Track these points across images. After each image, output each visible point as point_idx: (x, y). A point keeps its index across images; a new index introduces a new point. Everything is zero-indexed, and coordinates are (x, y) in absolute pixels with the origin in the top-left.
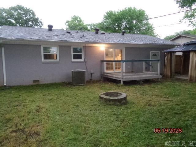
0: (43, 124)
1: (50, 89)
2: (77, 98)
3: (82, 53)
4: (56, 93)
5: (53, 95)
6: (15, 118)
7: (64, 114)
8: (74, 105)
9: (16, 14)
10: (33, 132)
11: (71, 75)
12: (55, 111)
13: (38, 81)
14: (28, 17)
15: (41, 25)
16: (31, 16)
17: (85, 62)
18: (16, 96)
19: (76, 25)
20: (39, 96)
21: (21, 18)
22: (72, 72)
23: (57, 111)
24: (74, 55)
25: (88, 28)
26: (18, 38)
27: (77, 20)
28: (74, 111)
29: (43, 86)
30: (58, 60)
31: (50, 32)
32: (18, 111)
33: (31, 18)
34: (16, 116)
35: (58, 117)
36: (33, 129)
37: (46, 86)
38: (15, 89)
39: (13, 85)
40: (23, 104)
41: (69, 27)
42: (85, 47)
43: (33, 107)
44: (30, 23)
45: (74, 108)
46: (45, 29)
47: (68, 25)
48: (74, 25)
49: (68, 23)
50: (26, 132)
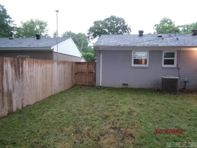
0: (137, 128)
1: (138, 93)
2: (170, 108)
3: (175, 59)
4: (145, 99)
5: (143, 100)
6: (111, 116)
7: (157, 122)
8: (167, 115)
9: (109, 23)
10: (128, 133)
11: (161, 82)
12: (146, 117)
13: (127, 85)
14: (119, 25)
15: (129, 31)
16: (122, 24)
17: (178, 68)
18: (110, 96)
19: (166, 28)
20: (129, 99)
21: (113, 27)
22: (163, 78)
23: (148, 118)
24: (165, 60)
25: (179, 29)
26: (113, 45)
27: (167, 23)
28: (168, 121)
29: (131, 90)
30: (147, 66)
31: (141, 37)
32: (113, 110)
33: (121, 26)
34: (112, 114)
35: (151, 124)
36: (128, 130)
37: (134, 90)
38: (108, 89)
39: (107, 86)
40: (116, 104)
41: (157, 31)
42: (179, 52)
43: (125, 109)
44: (120, 30)
45: (167, 118)
46: (135, 35)
47: (156, 29)
48: (163, 28)
49: (156, 27)
50: (122, 132)
